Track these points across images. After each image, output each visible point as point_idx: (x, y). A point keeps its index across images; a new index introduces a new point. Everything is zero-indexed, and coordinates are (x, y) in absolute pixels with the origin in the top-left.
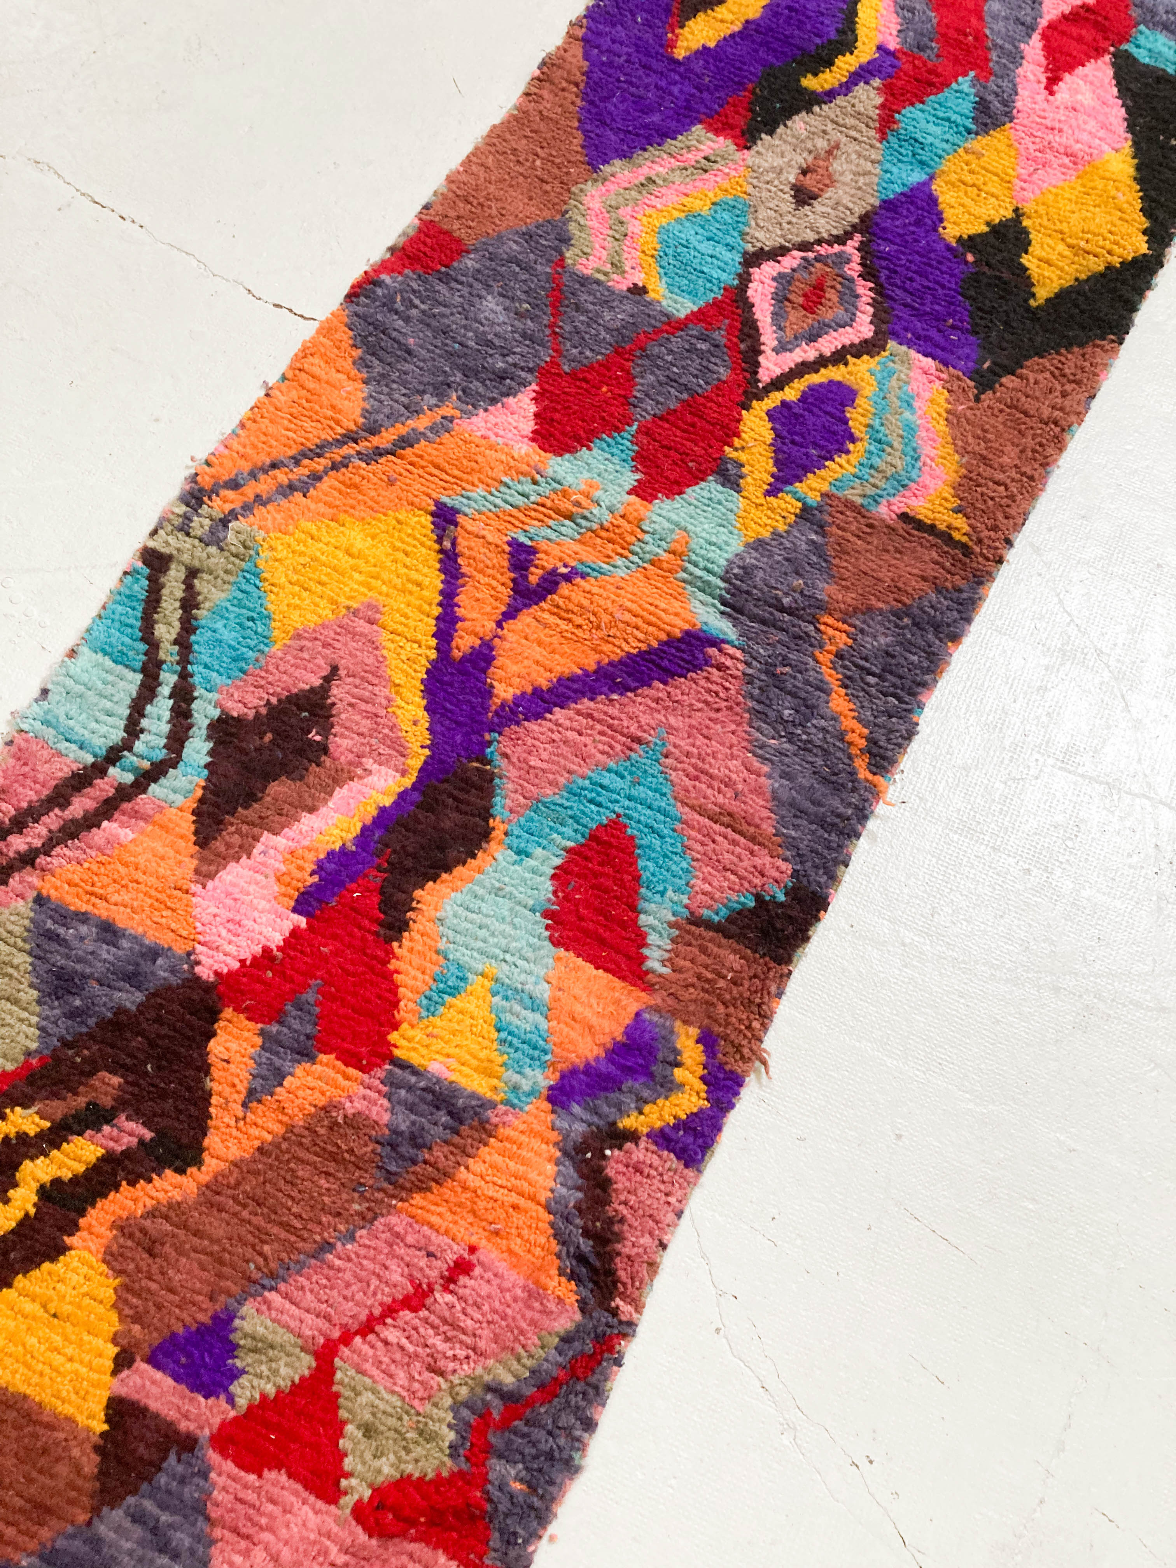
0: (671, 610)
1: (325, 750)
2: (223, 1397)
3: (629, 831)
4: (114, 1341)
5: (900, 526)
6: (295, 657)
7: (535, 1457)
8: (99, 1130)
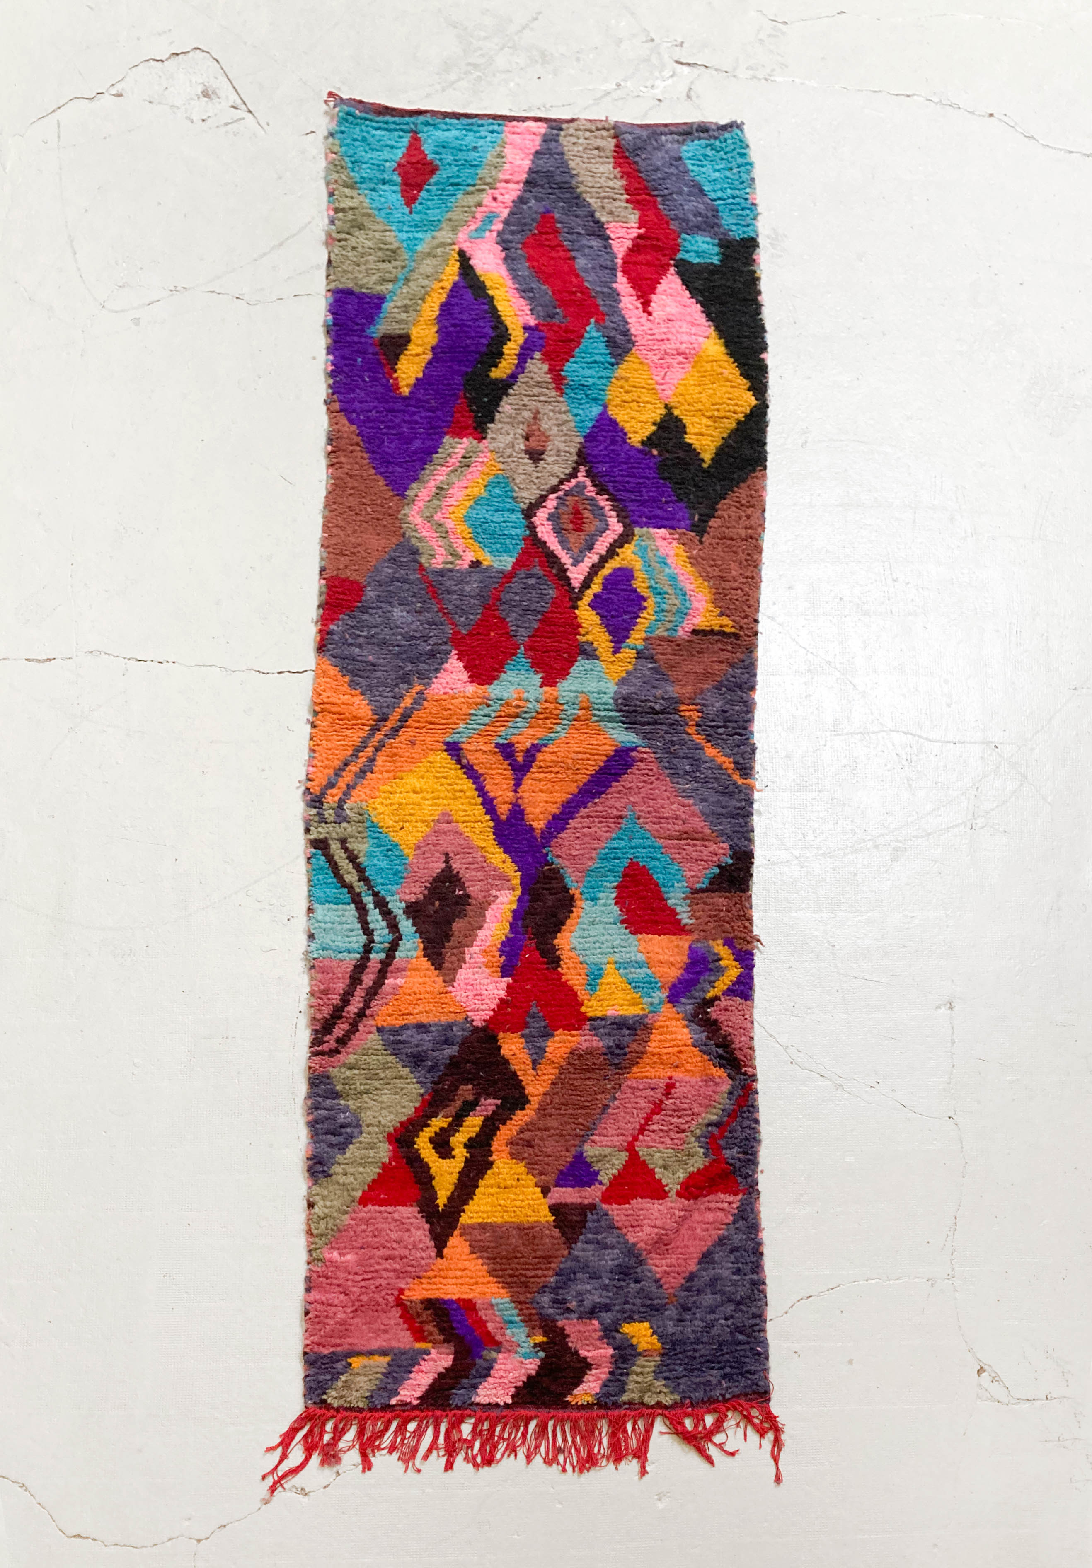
0: (601, 743)
1: (469, 896)
2: (597, 1184)
3: (641, 864)
4: (537, 1185)
5: (694, 638)
6: (424, 858)
7: (741, 1142)
8: (475, 1110)
